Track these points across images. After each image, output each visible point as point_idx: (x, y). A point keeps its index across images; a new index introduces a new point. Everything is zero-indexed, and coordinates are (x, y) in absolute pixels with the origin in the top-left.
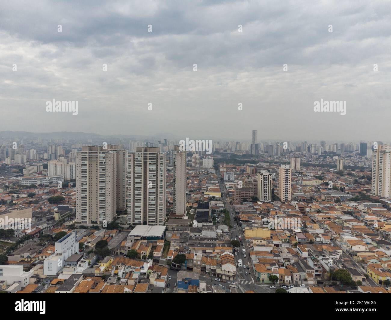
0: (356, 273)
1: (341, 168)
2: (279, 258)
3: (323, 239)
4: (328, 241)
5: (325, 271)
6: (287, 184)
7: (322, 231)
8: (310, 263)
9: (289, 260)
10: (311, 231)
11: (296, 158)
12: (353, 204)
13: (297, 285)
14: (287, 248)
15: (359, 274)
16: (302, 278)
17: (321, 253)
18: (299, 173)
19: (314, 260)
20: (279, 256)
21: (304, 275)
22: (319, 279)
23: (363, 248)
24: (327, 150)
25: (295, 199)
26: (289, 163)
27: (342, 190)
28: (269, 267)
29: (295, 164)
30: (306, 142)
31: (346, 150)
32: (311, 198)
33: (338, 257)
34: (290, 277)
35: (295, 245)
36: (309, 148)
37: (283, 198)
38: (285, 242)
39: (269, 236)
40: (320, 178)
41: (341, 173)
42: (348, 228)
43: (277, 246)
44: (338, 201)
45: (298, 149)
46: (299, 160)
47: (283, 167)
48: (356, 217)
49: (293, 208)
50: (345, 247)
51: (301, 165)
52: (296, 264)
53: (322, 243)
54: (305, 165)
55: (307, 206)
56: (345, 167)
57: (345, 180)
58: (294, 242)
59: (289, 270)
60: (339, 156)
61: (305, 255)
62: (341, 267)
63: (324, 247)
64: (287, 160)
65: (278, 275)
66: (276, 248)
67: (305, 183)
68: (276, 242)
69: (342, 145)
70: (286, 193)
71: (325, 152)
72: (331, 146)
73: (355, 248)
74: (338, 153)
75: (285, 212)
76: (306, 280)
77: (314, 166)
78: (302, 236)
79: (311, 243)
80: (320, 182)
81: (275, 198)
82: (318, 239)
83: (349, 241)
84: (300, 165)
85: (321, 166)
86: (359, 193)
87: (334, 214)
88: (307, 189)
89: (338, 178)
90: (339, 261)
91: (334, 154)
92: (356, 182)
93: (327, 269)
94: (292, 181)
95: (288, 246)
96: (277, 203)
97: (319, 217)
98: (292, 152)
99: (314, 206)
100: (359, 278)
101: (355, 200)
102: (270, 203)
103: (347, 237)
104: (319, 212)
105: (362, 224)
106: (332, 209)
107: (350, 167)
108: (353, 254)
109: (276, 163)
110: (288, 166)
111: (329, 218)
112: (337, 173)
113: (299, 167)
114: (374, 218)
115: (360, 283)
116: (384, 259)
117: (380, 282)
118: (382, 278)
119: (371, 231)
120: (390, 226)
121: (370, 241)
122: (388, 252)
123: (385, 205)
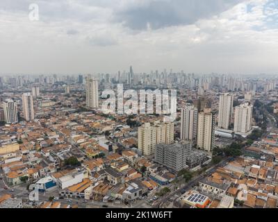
0: (79, 156)
1: (68, 92)
2: (28, 163)
3: (59, 141)
4: (62, 141)
5: (61, 161)
6: (29, 107)
7: (58, 136)
8: (52, 159)
9: (36, 162)
10: (50, 138)
11: (36, 87)
12: (76, 114)
13: (43, 177)
14: (34, 154)
15: (81, 156)
16: (47, 170)
17: (58, 151)
18: (39, 98)
19: (54, 156)
20: (28, 161)
21: (47, 168)
22: (58, 167)
23: (83, 140)
24: (58, 80)
25: (37, 118)
26: (31, 92)
27: (70, 106)
28: (19, 172)
29: (36, 92)
30: (42, 75)
31: (70, 80)
32: (49, 115)
33: (69, 150)
34: (37, 174)
35: (40, 150)
36: (45, 79)
37: (27, 119)
38: (32, 150)
39: (19, 148)
40: (55, 100)
41: (68, 96)
42: (74, 130)
43: (26, 154)
44: (67, 114)
45: (37, 80)
46: (38, 89)
47: (25, 94)
48: (78, 122)
49: (36, 124)
50: (73, 143)
51: (40, 92)
52: (42, 162)
53: (58, 144)
54: (43, 92)
55: (47, 120)
56: (70, 91)
57: (71, 100)
58: (39, 148)
59: (36, 169)
60: (66, 84)
61: (48, 154)
62: (71, 156)
63: (60, 146)
64: (29, 89)
65: (28, 175)
66: (25, 157)
67: (44, 105)
68: (23, 152)
69: (68, 77)
70: (30, 114)
71: (57, 82)
72: (61, 78)
73: (79, 142)
74: (66, 82)
75: (30, 128)
76: (49, 171)
77: (50, 92)
78: (44, 142)
79: (51, 145)
80: (54, 103)
81: (20, 119)
82: (56, 142)
83: (75, 138)
85: (56, 92)
86: (80, 107)
87: (65, 123)
88: (46, 109)
89: (66, 99)
90: (70, 152)
91: (63, 83)
92: (77, 100)
93: (63, 159)
94: (34, 104)
95: (34, 152)
96: (22, 123)
97: (55, 127)
98: (32, 83)
99: (52, 120)
100: (82, 159)
101: (78, 112)
102: (16, 123)
103: (74, 136)
104: (55, 123)
105: (82, 126)
106: (64, 120)
107: (74, 91)
108: (78, 145)
109: (20, 92)
110: (29, 94)
111: (62, 126)
112: (65, 96)
113: (38, 94)
114: (88, 121)
115: (82, 161)
116: (94, 144)
117: (93, 157)
118: (94, 155)
119: (87, 129)
120: (97, 124)
121: (86, 135)
122: (96, 139)
123: (94, 112)
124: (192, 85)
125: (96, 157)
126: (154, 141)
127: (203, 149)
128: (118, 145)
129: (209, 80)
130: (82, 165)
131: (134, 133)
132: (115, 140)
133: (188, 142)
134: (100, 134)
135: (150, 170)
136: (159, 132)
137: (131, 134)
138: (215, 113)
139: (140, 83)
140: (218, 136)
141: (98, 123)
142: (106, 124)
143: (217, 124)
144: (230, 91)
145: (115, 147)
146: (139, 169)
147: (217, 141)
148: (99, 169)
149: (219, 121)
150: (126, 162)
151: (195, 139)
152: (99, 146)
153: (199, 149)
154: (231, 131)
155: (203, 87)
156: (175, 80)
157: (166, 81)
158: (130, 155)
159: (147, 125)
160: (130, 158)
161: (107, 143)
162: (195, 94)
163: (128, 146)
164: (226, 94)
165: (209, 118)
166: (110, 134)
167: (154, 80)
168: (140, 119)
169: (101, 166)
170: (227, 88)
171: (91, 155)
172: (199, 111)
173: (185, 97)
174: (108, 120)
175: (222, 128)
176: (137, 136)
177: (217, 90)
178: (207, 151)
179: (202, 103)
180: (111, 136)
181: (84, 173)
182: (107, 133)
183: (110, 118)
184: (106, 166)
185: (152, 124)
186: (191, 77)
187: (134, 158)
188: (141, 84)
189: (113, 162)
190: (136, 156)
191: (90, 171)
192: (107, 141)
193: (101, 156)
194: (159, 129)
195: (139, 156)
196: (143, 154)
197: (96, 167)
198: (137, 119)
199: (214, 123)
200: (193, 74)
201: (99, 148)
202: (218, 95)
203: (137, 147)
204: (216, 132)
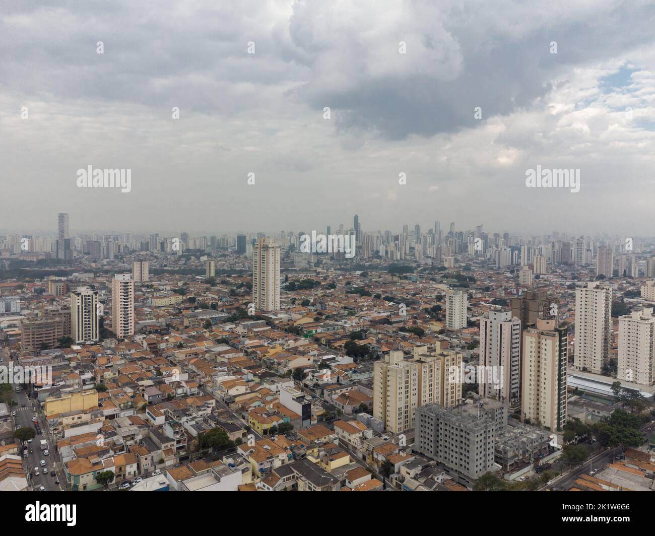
0: (234, 428)
1: (213, 274)
2: (115, 438)
3: (187, 389)
4: (195, 390)
5: (191, 437)
6: (126, 307)
7: (186, 377)
8: (169, 432)
9: (132, 437)
10: (167, 380)
11: (141, 261)
12: (229, 326)
13: (147, 475)
14: (130, 417)
15: (238, 429)
16: (156, 459)
17: (185, 412)
18: (148, 286)
19: (174, 425)
20: (116, 434)
21: (157, 454)
22: (182, 453)
23: (242, 389)
24: (191, 247)
25: (141, 331)
26: (130, 271)
27: (214, 307)
28: (95, 460)
29: (140, 272)
30: (157, 235)
31: (218, 247)
32: (168, 325)
33: (209, 411)
34: (135, 465)
35: (143, 409)
36: (162, 244)
37: (120, 333)
38: (126, 408)
39: (96, 403)
40: (181, 292)
41: (211, 282)
42: (222, 364)
43: (111, 417)
44: (208, 325)
45: (145, 246)
46: (146, 265)
47: (119, 278)
48: (233, 346)
49: (138, 346)
50: (219, 394)
51: (150, 272)
52: (147, 439)
53: (186, 396)
54: (156, 273)
55: (162, 339)
56: (218, 272)
57: (218, 292)
58: (141, 404)
59: (133, 454)
60: (209, 255)
61: (160, 420)
62: (213, 425)
63: (189, 401)
64: (126, 266)
65: (113, 469)
66: (109, 423)
67: (157, 302)
68: (108, 412)
69: (213, 239)
70: (126, 322)
71: (188, 250)
72: (197, 241)
73: (233, 392)
74: (207, 250)
75: (124, 356)
76: (162, 461)
77: (172, 273)
78: (155, 391)
79: (170, 398)
80: (181, 298)
81: (105, 333)
82: (180, 391)
83: (224, 383)
84: (147, 272)
85: (183, 272)
86: (237, 308)
87: (203, 346)
88: (161, 312)
89: (207, 289)
90: (211, 417)
91: (202, 253)
92: (233, 293)
93: (194, 433)
94: (136, 300)
95: (130, 413)
96: (109, 343)
97: (180, 355)
98: (134, 251)
99: (173, 338)
100: (238, 435)
101: (232, 320)
102: (96, 344)
103: (221, 378)
104: (180, 346)
105: (241, 355)
106: (200, 338)
107: (224, 271)
108: (230, 401)
109: (106, 272)
110: (127, 277)
111: (196, 354)
112: (206, 282)
113: (146, 276)
114: (256, 342)
115: (239, 442)
116: (269, 398)
117: (265, 432)
118: (267, 426)
119: (252, 363)
120: (275, 350)
121: (251, 377)
122: (273, 388)
123: (269, 322)
124: (505, 261)
125: (273, 431)
126: (414, 399)
127: (538, 424)
128: (325, 404)
129: (546, 250)
130: (240, 451)
131: (363, 377)
132: (318, 392)
133: (499, 404)
134: (283, 376)
135: (404, 470)
136: (426, 376)
137: (355, 377)
138: (564, 331)
139: (376, 254)
140: (575, 391)
141: (279, 349)
142: (295, 352)
143: (572, 359)
144: (601, 277)
145: (317, 410)
146: (376, 467)
147: (574, 403)
148: (277, 464)
149: (576, 354)
150: (345, 447)
151: (516, 396)
152: (278, 406)
153: (527, 422)
154: (610, 380)
155: (531, 267)
156: (463, 248)
157: (439, 250)
158: (354, 431)
159: (397, 357)
160: (355, 439)
161: (299, 399)
162: (512, 284)
163: (348, 409)
164: (592, 285)
165: (550, 346)
166: (305, 376)
167: (412, 249)
168: (378, 341)
169: (283, 456)
170: (592, 271)
171: (260, 427)
172: (525, 327)
173: (487, 289)
174: (303, 341)
175: (585, 370)
176: (370, 385)
177: (568, 274)
178: (548, 429)
179: (532, 305)
180: (309, 380)
181: (244, 471)
182: (298, 374)
183: (306, 336)
184: (294, 456)
185: (408, 355)
186: (501, 241)
187: (364, 439)
188: (380, 257)
189: (311, 446)
190: (369, 434)
191: (257, 467)
192: (299, 394)
193: (284, 429)
194: (426, 368)
195: (376, 434)
196: (385, 430)
197: (270, 457)
198: (371, 341)
199: (565, 358)
200: (506, 236)
201: (280, 410)
202: (572, 287)
203: (371, 412)
204: (571, 382)
